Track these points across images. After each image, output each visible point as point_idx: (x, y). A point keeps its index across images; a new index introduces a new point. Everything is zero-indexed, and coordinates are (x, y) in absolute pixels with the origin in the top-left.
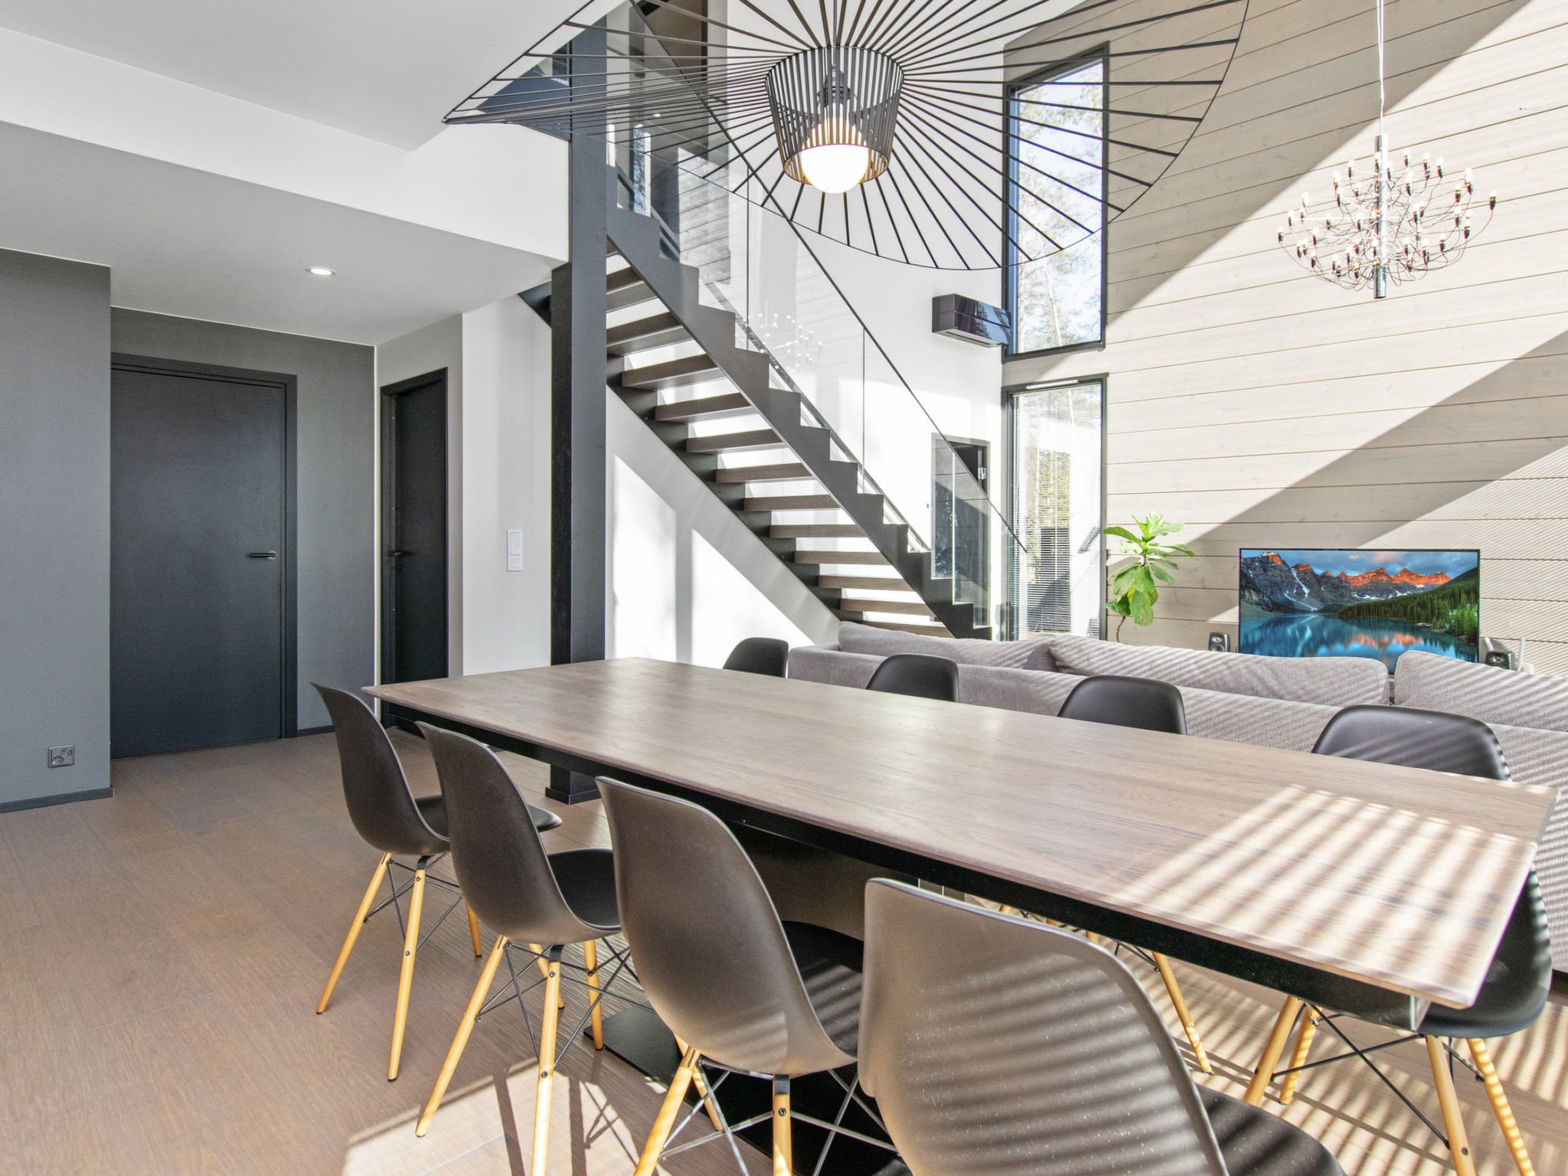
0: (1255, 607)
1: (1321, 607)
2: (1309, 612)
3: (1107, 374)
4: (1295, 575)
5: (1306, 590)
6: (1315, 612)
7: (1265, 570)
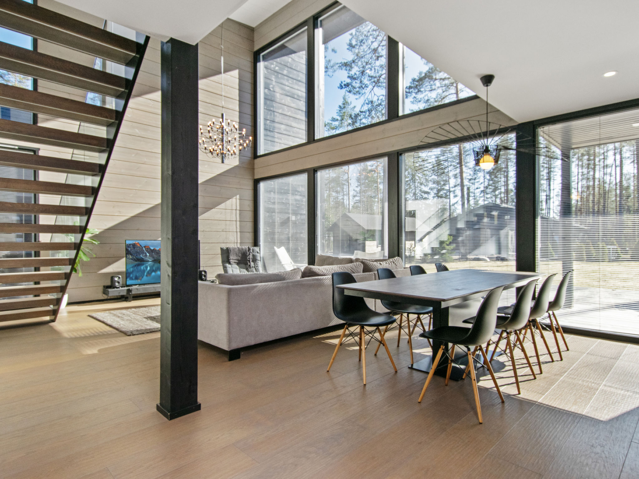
0: (131, 260)
1: (153, 259)
2: (149, 261)
4: (144, 249)
5: (148, 254)
6: (151, 261)
7: (134, 248)
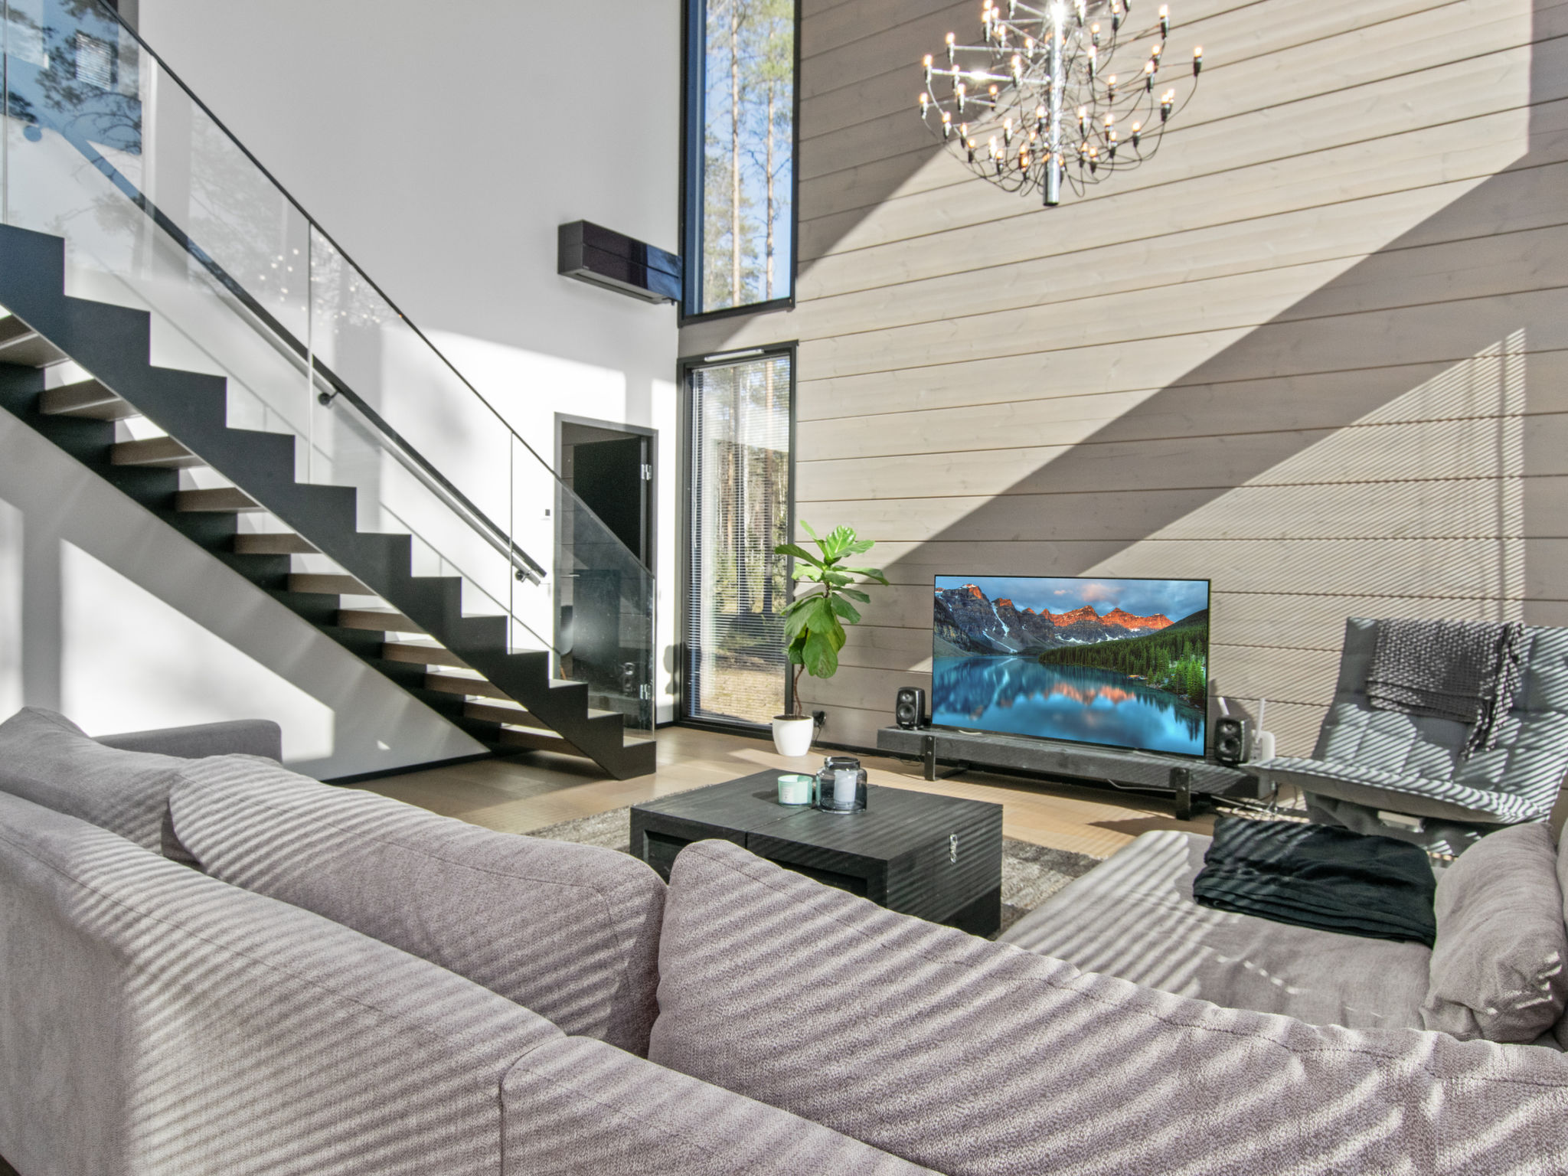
0: (952, 645)
1: (1021, 649)
2: (1007, 653)
3: (796, 343)
4: (995, 611)
5: (1006, 629)
6: (1014, 654)
7: (965, 604)
